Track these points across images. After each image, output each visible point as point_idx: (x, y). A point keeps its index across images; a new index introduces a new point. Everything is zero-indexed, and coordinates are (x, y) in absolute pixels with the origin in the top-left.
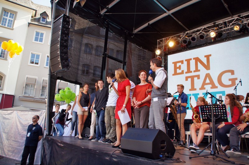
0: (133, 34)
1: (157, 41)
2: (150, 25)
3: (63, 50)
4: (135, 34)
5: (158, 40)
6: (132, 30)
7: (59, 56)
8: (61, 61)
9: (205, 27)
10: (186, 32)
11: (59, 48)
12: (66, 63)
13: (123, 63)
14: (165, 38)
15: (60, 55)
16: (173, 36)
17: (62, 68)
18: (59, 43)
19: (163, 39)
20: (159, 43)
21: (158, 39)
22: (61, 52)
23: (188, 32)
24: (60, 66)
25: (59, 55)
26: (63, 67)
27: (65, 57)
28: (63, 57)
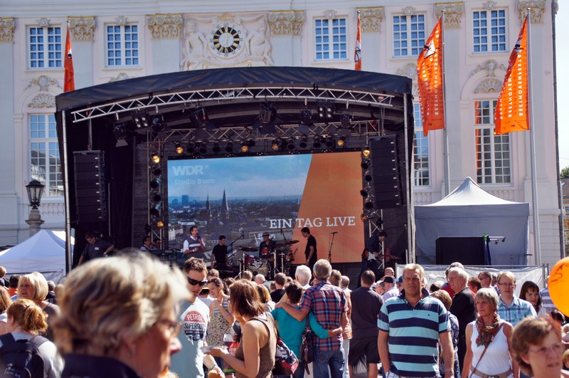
5: (148, 131)
16: (177, 130)
20: (152, 138)
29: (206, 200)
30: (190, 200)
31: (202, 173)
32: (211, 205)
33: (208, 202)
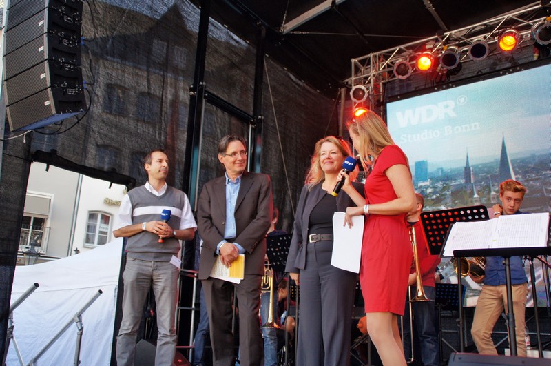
0: (281, 33)
1: (351, 63)
2: (336, 6)
3: (61, 42)
4: (287, 34)
5: (353, 61)
6: (279, 24)
7: (46, 64)
8: (52, 82)
9: (511, 15)
10: (448, 34)
11: (45, 30)
12: (71, 92)
13: (253, 124)
14: (377, 54)
15: (50, 60)
16: (402, 47)
17: (58, 112)
18: (46, 11)
19: (371, 55)
20: (357, 70)
21: (355, 58)
22: (52, 49)
23: (453, 32)
24: (47, 103)
25: (46, 57)
26: (61, 106)
27: (67, 67)
28: (62, 67)
29: (465, 165)
30: (430, 170)
31: (452, 115)
32: (475, 175)
33: (467, 169)
